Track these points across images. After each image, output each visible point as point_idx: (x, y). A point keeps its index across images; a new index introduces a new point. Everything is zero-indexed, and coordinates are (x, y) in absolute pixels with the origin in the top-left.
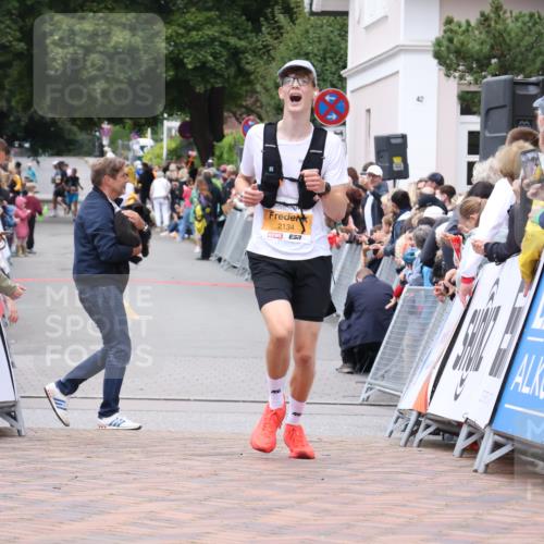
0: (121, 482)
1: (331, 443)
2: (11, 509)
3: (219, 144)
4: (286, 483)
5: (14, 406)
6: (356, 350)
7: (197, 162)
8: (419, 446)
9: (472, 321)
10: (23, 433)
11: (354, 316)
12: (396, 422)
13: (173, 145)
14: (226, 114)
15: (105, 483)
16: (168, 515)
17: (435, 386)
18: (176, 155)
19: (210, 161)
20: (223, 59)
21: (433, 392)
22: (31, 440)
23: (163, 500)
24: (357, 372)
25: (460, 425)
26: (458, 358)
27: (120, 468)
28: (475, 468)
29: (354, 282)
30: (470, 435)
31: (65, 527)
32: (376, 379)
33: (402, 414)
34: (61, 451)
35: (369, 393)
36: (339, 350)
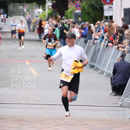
1: (108, 121)
3: (67, 11)
6: (117, 87)
11: (116, 74)
13: (50, 12)
18: (51, 15)
19: (63, 17)
24: (117, 95)
29: (116, 62)
32: (125, 97)
35: (122, 102)
36: (111, 87)
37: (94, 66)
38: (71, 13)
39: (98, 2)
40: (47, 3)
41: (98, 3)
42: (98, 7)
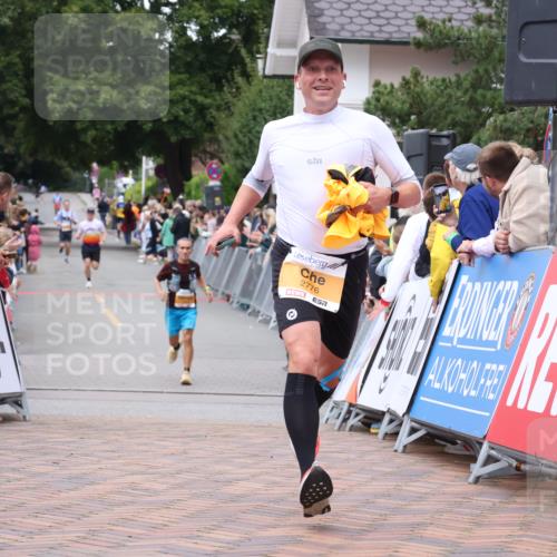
0: (108, 459)
2: (20, 480)
3: (188, 183)
4: (242, 460)
5: (20, 396)
7: (170, 198)
8: (350, 430)
9: (394, 329)
10: (28, 419)
12: (332, 410)
13: (150, 184)
14: (193, 159)
15: (96, 459)
16: (147, 485)
17: (364, 382)
18: (153, 192)
19: (181, 197)
20: (191, 114)
21: (362, 387)
22: (34, 424)
23: (143, 473)
25: (383, 413)
26: (383, 360)
27: (107, 447)
28: (395, 448)
30: (391, 421)
31: (63, 495)
33: (337, 404)
34: (59, 433)
37: (248, 307)
38: (198, 186)
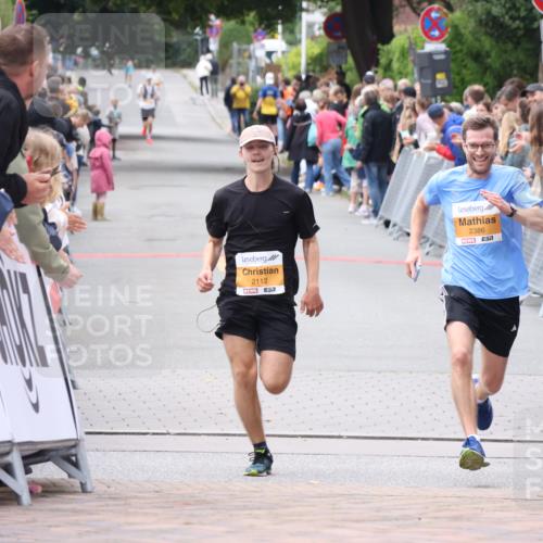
3: (386, 47)
5: (74, 446)
10: (89, 488)
22: (100, 497)
34: (146, 514)
39: (518, 5)
40: (307, 10)
41: (518, 10)
42: (518, 28)
